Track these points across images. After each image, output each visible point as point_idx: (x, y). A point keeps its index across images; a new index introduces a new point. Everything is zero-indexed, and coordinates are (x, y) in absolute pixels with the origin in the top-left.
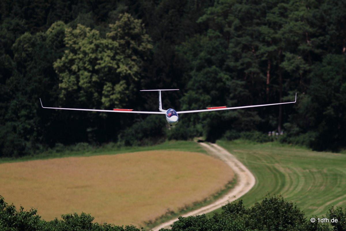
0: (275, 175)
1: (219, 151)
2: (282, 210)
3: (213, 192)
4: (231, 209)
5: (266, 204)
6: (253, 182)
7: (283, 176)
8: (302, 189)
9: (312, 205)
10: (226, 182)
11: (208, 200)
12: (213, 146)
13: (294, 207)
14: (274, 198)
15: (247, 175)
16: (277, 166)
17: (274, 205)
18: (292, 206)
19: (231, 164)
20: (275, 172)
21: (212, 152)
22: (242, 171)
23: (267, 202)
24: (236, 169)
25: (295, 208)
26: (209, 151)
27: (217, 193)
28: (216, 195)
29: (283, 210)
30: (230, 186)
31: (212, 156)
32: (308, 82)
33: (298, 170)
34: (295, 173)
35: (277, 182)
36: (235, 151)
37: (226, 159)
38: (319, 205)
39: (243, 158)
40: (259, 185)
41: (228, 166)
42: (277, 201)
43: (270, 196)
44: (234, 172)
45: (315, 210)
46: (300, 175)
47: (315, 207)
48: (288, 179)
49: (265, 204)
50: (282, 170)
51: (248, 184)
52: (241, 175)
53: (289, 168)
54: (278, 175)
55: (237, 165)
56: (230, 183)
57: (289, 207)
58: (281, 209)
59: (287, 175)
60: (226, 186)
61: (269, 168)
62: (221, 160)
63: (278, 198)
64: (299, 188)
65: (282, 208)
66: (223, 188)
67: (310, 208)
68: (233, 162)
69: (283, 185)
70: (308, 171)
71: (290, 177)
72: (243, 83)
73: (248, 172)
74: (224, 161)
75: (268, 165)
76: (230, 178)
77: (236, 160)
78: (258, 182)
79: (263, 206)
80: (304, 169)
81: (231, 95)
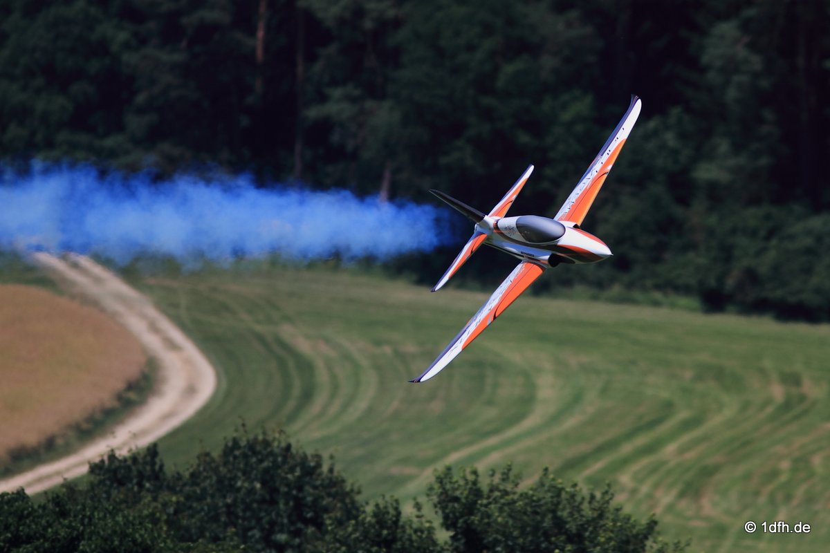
0: (282, 364)
1: (98, 280)
2: (287, 478)
3: (77, 415)
4: (119, 476)
5: (235, 457)
6: (207, 382)
7: (306, 367)
8: (370, 410)
9: (405, 461)
10: (119, 385)
11: (60, 442)
12: (75, 266)
13: (325, 468)
14: (260, 438)
15: (188, 362)
16: (288, 332)
17: (261, 461)
18: (319, 465)
19: (137, 325)
20: (283, 354)
21: (73, 283)
22: (172, 345)
23: (237, 453)
24: (152, 342)
25: (331, 470)
26: (64, 280)
27: (91, 419)
28: (85, 426)
29: (290, 476)
30: (132, 396)
31: (73, 297)
32: (393, 57)
33: (357, 346)
34: (347, 357)
35: (287, 387)
36: (151, 281)
37: (119, 308)
38: (424, 463)
39: (175, 306)
40: (228, 394)
42: (269, 449)
43: (246, 432)
44: (144, 350)
45: (410, 478)
46: (365, 363)
47: (409, 470)
48: (322, 376)
49: (231, 459)
50: (304, 346)
51: (191, 390)
52: (170, 360)
53: (327, 341)
54: (291, 364)
55: (154, 329)
56: (131, 387)
57: (310, 470)
58: (283, 475)
59: (320, 365)
60: (119, 397)
61: (261, 338)
62: (103, 310)
63: (274, 439)
64: (361, 405)
65: (287, 473)
66: (110, 402)
67: (395, 471)
68: (143, 316)
69: (308, 395)
70: (387, 350)
71: (330, 368)
72: (178, 57)
73: (191, 350)
75: (259, 328)
76: (133, 372)
77: (152, 312)
78: (224, 385)
79: (225, 464)
80: (378, 343)
81: (141, 99)
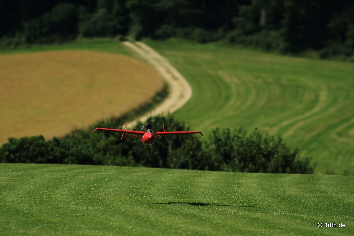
0: (218, 86)
7: (228, 87)
8: (252, 105)
9: (265, 125)
10: (154, 94)
12: (139, 47)
15: (181, 85)
16: (221, 73)
19: (162, 70)
20: (219, 82)
21: (137, 54)
22: (175, 78)
24: (168, 77)
26: (134, 52)
27: (141, 107)
28: (138, 110)
30: (158, 98)
31: (137, 59)
33: (248, 79)
34: (244, 83)
35: (220, 95)
36: (168, 53)
37: (152, 62)
38: (273, 125)
39: (177, 62)
41: (156, 73)
46: (251, 86)
48: (234, 91)
50: (228, 79)
51: (182, 96)
52: (174, 84)
53: (237, 77)
54: (222, 86)
55: (168, 71)
56: (158, 94)
60: (153, 98)
61: (211, 76)
62: (148, 64)
64: (249, 102)
66: (150, 101)
68: (164, 67)
69: (228, 99)
70: (260, 81)
71: (237, 88)
73: (183, 80)
74: (152, 67)
75: (210, 72)
76: (158, 87)
77: (168, 65)
78: (195, 94)
80: (257, 78)
